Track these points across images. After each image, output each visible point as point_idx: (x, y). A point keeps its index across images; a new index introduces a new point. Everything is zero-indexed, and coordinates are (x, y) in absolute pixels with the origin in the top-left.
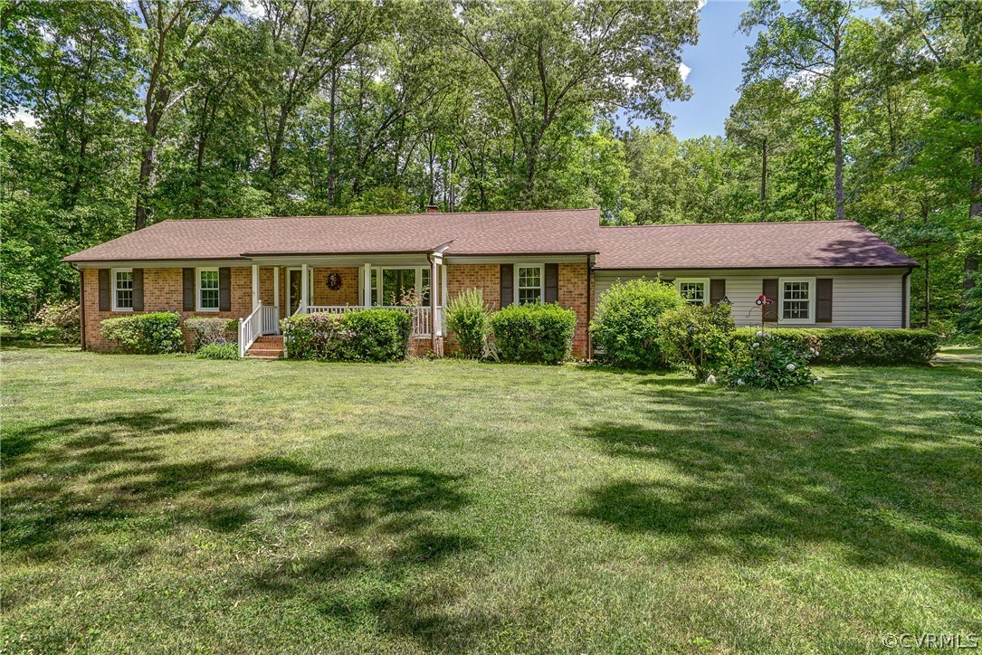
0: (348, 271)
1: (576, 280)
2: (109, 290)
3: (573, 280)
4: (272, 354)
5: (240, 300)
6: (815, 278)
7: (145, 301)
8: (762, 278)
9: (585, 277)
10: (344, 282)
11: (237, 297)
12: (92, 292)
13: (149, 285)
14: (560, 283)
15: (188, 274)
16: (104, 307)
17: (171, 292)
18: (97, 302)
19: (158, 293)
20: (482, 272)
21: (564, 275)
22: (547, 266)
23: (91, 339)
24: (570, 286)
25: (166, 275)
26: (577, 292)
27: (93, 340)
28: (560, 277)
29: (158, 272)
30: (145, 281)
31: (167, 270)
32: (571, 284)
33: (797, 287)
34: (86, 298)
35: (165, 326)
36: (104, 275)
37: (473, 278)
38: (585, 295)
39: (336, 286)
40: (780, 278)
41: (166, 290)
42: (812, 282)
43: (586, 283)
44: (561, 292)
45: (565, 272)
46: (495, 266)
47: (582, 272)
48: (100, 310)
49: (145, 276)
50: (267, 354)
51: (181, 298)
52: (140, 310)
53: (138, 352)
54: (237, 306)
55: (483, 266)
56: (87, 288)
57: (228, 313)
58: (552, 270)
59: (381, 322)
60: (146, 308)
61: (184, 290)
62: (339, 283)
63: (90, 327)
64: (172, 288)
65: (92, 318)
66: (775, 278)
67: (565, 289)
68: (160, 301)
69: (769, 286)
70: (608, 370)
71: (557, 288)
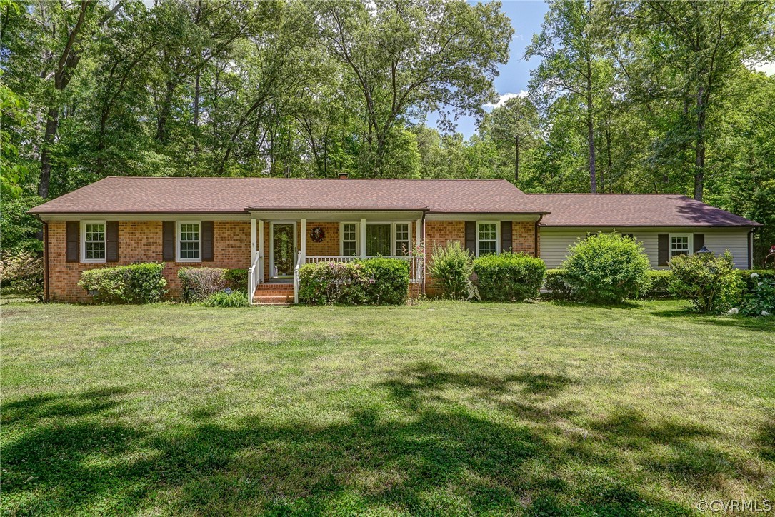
0: (331, 225)
1: (526, 234)
2: (78, 242)
3: (523, 235)
4: (279, 300)
5: (223, 252)
6: (692, 234)
7: (120, 252)
8: (658, 233)
9: (533, 232)
10: (326, 235)
11: (220, 249)
12: (57, 244)
13: (124, 238)
14: (514, 237)
15: (168, 228)
16: (73, 257)
17: (149, 244)
18: (64, 252)
19: (135, 245)
20: (449, 228)
21: (517, 230)
22: (503, 223)
23: (56, 291)
24: (521, 239)
25: (144, 228)
26: (527, 244)
27: (58, 292)
28: (514, 232)
29: (135, 225)
30: (120, 233)
31: (146, 223)
32: (522, 237)
33: (679, 240)
34: (51, 249)
35: (154, 276)
36: (72, 228)
37: (442, 232)
38: (533, 246)
39: (319, 239)
40: (670, 234)
41: (145, 240)
42: (690, 237)
43: (534, 237)
44: (514, 244)
45: (517, 228)
46: (460, 222)
47: (531, 228)
48: (67, 262)
49: (120, 228)
50: (273, 300)
51: (160, 249)
52: (114, 260)
53: (123, 302)
54: (220, 257)
55: (450, 223)
56: (53, 240)
57: (211, 263)
58: (507, 226)
59: (397, 270)
60: (122, 259)
61: (163, 242)
62: (322, 235)
63: (55, 279)
64: (151, 240)
65: (57, 269)
66: (666, 233)
67: (518, 241)
68: (137, 252)
69: (663, 239)
70: (585, 305)
71: (511, 241)
